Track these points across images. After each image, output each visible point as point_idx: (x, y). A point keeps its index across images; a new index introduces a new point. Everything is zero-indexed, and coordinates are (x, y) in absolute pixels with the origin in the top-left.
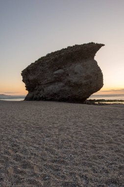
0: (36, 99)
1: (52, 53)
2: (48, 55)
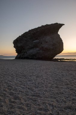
0: (22, 58)
1: (32, 29)
2: (30, 31)
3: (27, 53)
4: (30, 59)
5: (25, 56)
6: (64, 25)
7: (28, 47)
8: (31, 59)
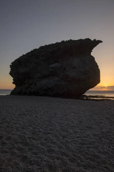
3: (35, 84)
4: (41, 95)
5: (32, 91)
6: (101, 42)
7: (39, 74)
8: (44, 95)
